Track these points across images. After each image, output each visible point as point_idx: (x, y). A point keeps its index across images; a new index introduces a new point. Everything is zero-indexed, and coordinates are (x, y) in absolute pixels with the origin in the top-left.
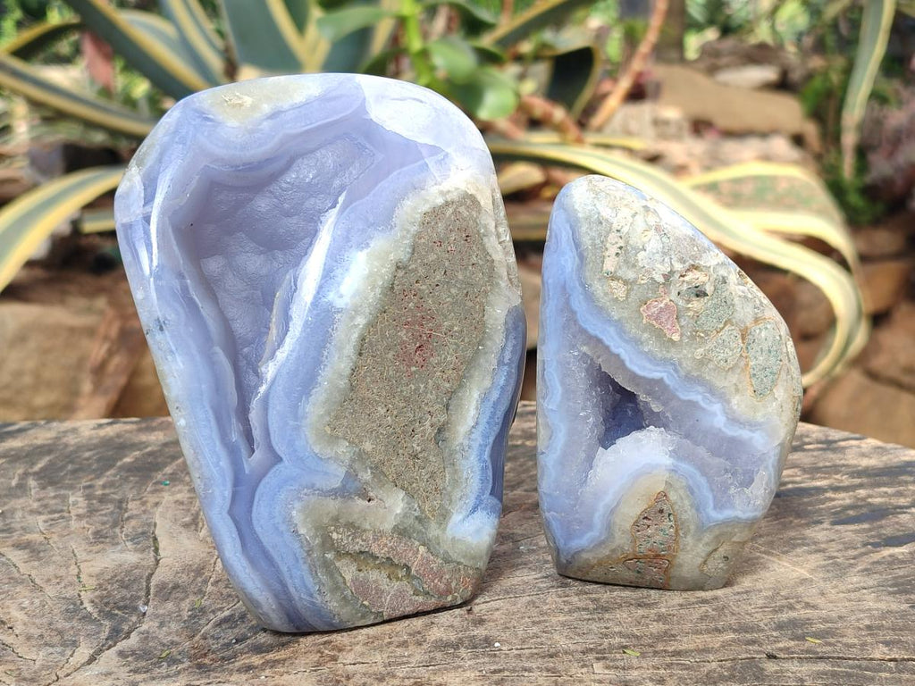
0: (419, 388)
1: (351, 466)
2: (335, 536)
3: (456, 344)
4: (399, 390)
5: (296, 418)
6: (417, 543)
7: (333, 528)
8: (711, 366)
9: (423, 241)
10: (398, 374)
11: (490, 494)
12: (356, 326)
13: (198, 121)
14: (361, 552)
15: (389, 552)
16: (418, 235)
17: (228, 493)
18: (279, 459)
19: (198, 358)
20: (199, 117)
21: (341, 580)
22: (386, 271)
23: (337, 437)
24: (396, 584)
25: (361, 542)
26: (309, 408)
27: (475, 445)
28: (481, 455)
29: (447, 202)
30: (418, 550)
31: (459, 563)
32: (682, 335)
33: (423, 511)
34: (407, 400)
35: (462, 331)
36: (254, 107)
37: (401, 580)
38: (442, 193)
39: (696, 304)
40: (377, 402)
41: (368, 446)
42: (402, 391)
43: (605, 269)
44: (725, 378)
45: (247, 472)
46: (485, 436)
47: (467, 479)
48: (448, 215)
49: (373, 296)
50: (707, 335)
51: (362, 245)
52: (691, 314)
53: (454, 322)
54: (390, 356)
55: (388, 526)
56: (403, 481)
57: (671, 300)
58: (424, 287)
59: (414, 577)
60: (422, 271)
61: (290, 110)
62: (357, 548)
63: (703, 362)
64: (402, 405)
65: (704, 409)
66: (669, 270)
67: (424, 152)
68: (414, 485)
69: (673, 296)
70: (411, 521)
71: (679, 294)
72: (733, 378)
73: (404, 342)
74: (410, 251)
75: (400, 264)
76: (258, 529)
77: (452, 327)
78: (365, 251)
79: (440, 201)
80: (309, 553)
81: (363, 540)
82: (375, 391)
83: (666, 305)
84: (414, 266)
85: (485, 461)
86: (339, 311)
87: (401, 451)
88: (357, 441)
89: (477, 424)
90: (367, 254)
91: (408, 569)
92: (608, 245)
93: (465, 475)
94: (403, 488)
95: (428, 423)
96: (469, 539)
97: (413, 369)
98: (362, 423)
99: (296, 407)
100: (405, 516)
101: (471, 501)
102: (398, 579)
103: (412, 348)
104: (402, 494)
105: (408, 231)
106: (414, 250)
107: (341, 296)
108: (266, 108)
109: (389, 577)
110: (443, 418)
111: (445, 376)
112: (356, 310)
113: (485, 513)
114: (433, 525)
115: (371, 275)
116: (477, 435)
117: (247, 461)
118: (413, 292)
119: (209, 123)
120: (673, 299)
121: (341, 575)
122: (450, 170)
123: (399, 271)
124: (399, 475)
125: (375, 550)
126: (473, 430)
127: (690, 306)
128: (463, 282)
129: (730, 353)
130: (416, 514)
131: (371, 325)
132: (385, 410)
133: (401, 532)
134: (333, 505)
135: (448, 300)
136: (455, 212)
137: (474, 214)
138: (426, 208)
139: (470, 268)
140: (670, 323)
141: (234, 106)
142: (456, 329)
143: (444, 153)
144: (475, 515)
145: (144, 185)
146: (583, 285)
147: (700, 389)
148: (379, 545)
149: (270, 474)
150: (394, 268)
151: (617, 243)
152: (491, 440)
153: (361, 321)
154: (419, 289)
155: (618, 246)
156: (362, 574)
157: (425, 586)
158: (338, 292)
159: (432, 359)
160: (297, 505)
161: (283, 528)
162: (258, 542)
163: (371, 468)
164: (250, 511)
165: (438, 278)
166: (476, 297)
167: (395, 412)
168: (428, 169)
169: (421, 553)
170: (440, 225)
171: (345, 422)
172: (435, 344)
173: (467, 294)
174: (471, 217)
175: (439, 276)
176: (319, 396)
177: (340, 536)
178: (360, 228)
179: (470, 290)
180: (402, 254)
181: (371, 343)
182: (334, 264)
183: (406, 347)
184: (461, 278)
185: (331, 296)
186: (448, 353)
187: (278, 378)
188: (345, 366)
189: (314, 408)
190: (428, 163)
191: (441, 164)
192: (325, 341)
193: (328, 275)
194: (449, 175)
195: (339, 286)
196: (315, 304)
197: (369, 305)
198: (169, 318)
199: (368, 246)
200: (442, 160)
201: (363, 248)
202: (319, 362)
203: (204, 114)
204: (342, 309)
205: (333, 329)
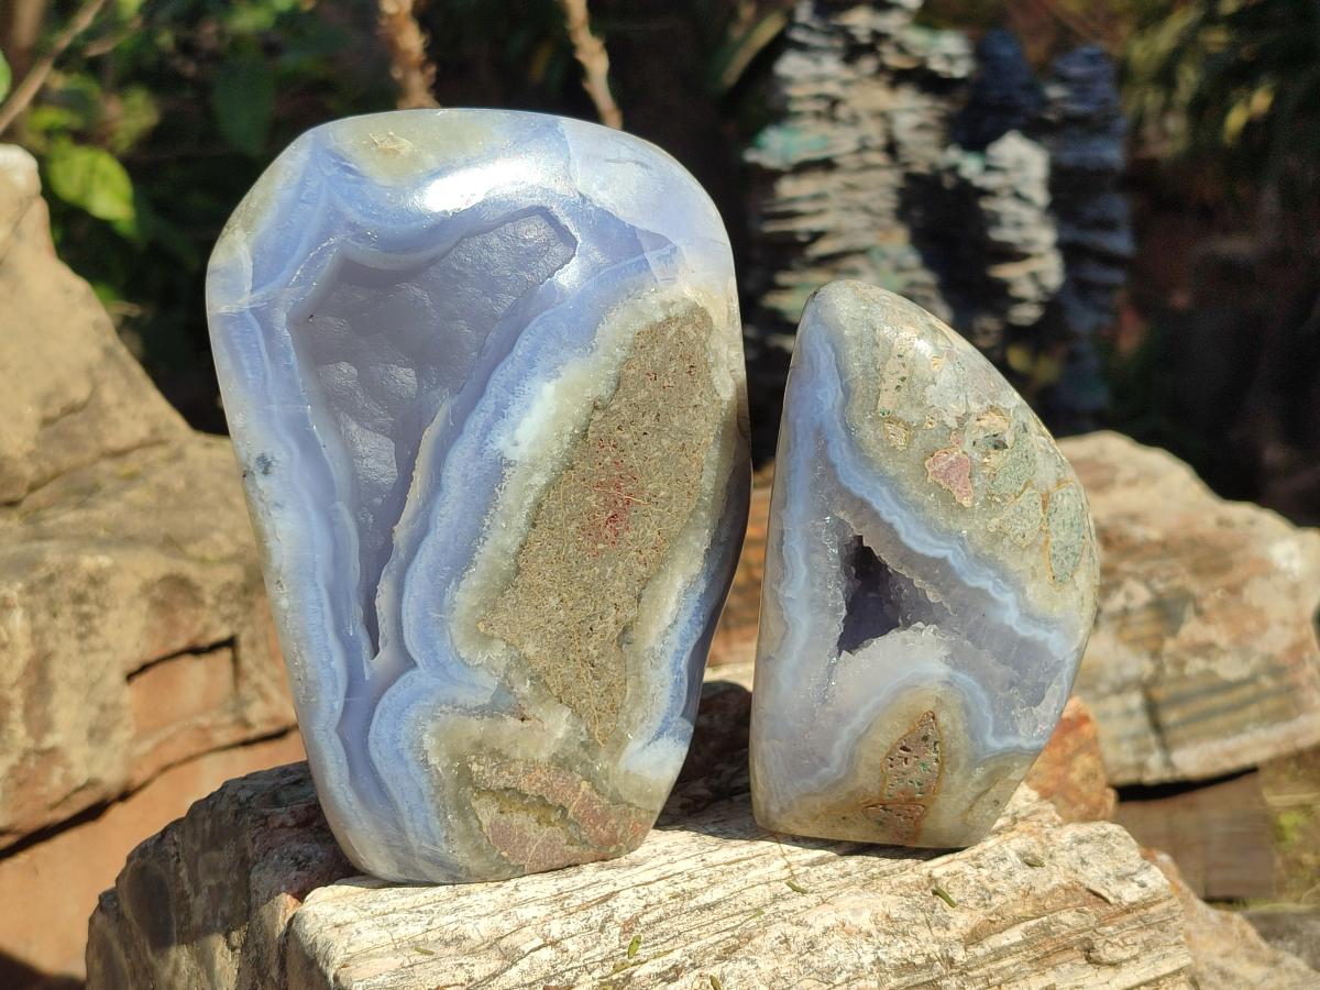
0: (604, 573)
1: (506, 676)
2: (475, 767)
3: (660, 514)
4: (579, 574)
5: (440, 608)
6: (579, 777)
7: (473, 757)
8: (1006, 542)
9: (632, 371)
10: (580, 553)
11: (682, 715)
12: (531, 487)
13: (335, 170)
14: (507, 789)
15: (542, 789)
16: (627, 362)
17: (338, 705)
18: (414, 665)
19: (314, 516)
20: (336, 165)
21: (475, 824)
22: (578, 411)
23: (492, 637)
24: (546, 830)
25: (507, 775)
26: (459, 596)
27: (670, 651)
28: (676, 663)
29: (669, 318)
30: (579, 786)
31: (630, 805)
32: (974, 500)
33: (591, 735)
34: (587, 588)
35: (671, 498)
36: (414, 157)
37: (554, 825)
38: (665, 305)
39: (996, 459)
40: (549, 590)
41: (530, 649)
42: (582, 576)
43: (879, 407)
44: (1022, 559)
45: (367, 678)
46: (684, 640)
47: (653, 695)
48: (668, 337)
49: (559, 446)
50: (1005, 500)
51: (552, 373)
52: (987, 471)
53: (662, 484)
54: (572, 528)
55: (543, 756)
56: (571, 695)
57: (964, 453)
58: (627, 436)
59: (570, 822)
60: (626, 414)
62: (501, 783)
63: (997, 537)
64: (580, 594)
65: (993, 600)
66: (964, 411)
67: (643, 240)
68: (584, 701)
69: (967, 446)
70: (575, 748)
71: (974, 443)
72: (1031, 559)
73: (593, 510)
74: (614, 384)
75: (599, 404)
76: (375, 756)
77: (658, 490)
78: (554, 382)
79: (660, 316)
80: (439, 788)
81: (510, 774)
82: (547, 575)
83: (957, 458)
84: (616, 407)
85: (680, 672)
86: (509, 465)
87: (571, 656)
88: (517, 642)
89: (676, 622)
90: (557, 386)
91: (565, 810)
92: (886, 375)
93: (652, 690)
94: (569, 705)
95: (611, 620)
96: (648, 774)
97: (601, 546)
98: (527, 619)
99: (442, 595)
100: (567, 741)
101: (656, 724)
102: (550, 823)
103: (602, 518)
104: (567, 713)
105: (614, 357)
106: (619, 384)
107: (516, 444)
108: (432, 160)
109: (538, 821)
110: (631, 614)
111: (642, 557)
112: (533, 465)
113: (672, 740)
114: (603, 753)
115: (558, 416)
116: (674, 638)
117: (369, 663)
118: (612, 442)
119: (350, 176)
120: (966, 450)
121: (477, 818)
122: (677, 271)
123: (597, 412)
124: (566, 687)
125: (525, 786)
126: (669, 630)
127: (986, 460)
128: (679, 430)
129: (1029, 525)
130: (583, 739)
131: (550, 486)
132: (558, 600)
133: (562, 763)
134: (477, 727)
135: (657, 454)
136: (679, 333)
137: (703, 335)
138: (640, 325)
139: (691, 411)
140: (961, 482)
141: (386, 152)
142: (662, 493)
143: (670, 246)
144: (659, 742)
145: (254, 259)
146: (847, 429)
147: (991, 573)
148: (530, 780)
149: (400, 682)
150: (591, 408)
151: (898, 372)
152: (691, 645)
153: (539, 480)
154: (621, 438)
155: (900, 376)
156: (504, 818)
157: (583, 833)
158: (512, 436)
159: (626, 533)
160: (431, 726)
161: (409, 755)
162: (373, 772)
163: (531, 679)
164: (366, 731)
165: (647, 423)
166: (694, 452)
167: (570, 604)
168: (648, 268)
169: (583, 790)
170: (657, 350)
171: (503, 616)
172: (633, 514)
173: (683, 448)
174: (699, 339)
175: (648, 421)
176: (474, 579)
177: (482, 768)
178: (550, 348)
179: (687, 441)
180: (603, 390)
181: (549, 512)
182: (511, 397)
183: (594, 517)
184: (677, 424)
185: (501, 443)
186: (648, 526)
187: (420, 551)
188: (511, 541)
189: (466, 596)
190: (649, 260)
191: (665, 262)
192: (488, 505)
193: (500, 413)
194: (674, 279)
195: (514, 429)
196: (479, 452)
197: (553, 458)
198: (277, 458)
199: (558, 376)
200: (667, 255)
201: (552, 377)
202: (477, 534)
203: (344, 160)
204: (516, 462)
205: (500, 489)
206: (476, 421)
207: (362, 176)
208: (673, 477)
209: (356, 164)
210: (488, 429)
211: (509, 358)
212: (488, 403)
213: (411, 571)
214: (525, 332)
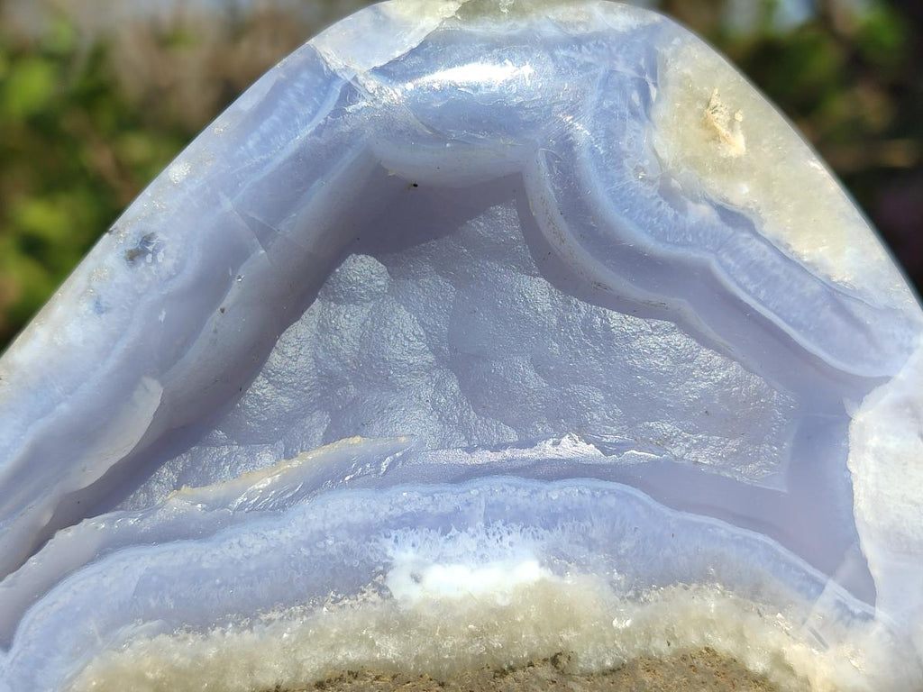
5: (108, 629)
13: (629, 72)
19: (112, 362)
20: (640, 70)
36: (729, 168)
38: (778, 659)
51: (556, 559)
61: (764, 240)
67: (848, 567)
74: (609, 663)
75: (563, 661)
78: (546, 574)
79: (758, 665)
86: (381, 589)
90: (542, 582)
105: (649, 636)
106: (613, 671)
107: (417, 579)
108: (742, 193)
115: (504, 614)
119: (636, 97)
122: (840, 640)
123: (549, 667)
138: (724, 645)
141: (706, 125)
143: (868, 608)
145: (423, 44)
150: (548, 654)
153: (390, 649)
158: (424, 565)
168: (811, 598)
176: (181, 650)
178: (593, 535)
182: (480, 524)
185: (403, 555)
187: (170, 547)
190: (827, 589)
191: (840, 618)
192: (299, 599)
193: (447, 524)
194: (826, 646)
195: (437, 561)
196: (370, 531)
197: (436, 647)
198: (160, 257)
199: (561, 573)
200: (852, 614)
201: (551, 565)
202: (247, 612)
203: (654, 75)
204: (391, 596)
205: (336, 601)
207: (648, 117)
209: (658, 95)
210: (411, 522)
211: (536, 484)
213: (129, 553)
214: (586, 481)
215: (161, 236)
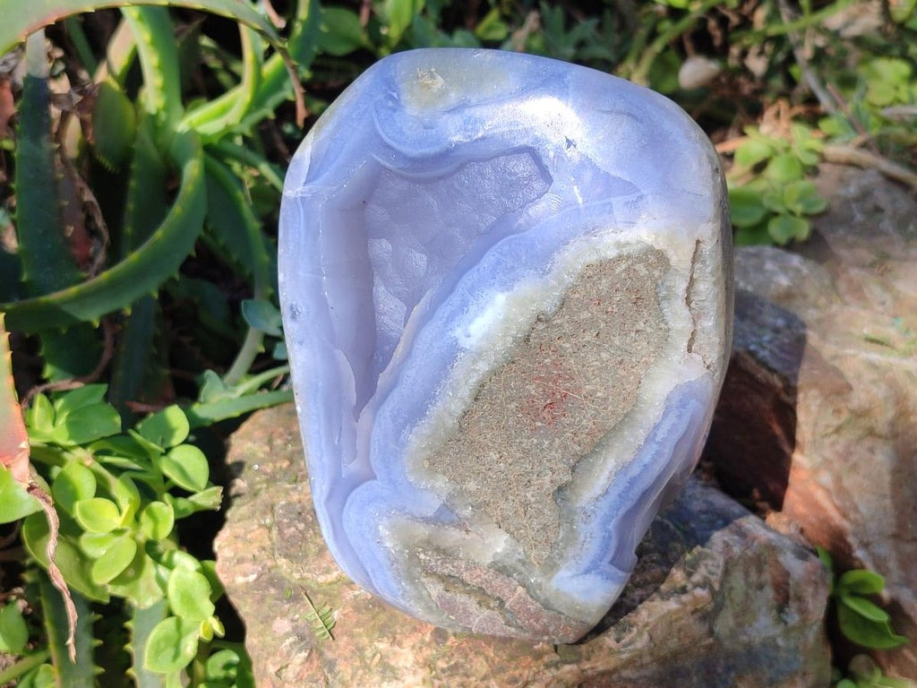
0: (541, 444)
1: (448, 501)
2: (422, 556)
3: (595, 409)
4: (518, 441)
5: (397, 442)
6: (516, 583)
7: (420, 549)
9: (577, 295)
10: (519, 426)
11: (612, 562)
12: (476, 371)
13: (382, 97)
14: (450, 576)
15: (481, 583)
16: (574, 289)
17: (325, 488)
18: (375, 477)
19: (319, 356)
21: (425, 593)
22: (523, 320)
23: (436, 472)
24: (487, 611)
25: (451, 567)
26: (411, 438)
27: (600, 513)
28: (605, 523)
29: (620, 256)
30: (516, 588)
31: (560, 613)
33: (528, 557)
34: (526, 452)
35: (607, 399)
37: (493, 609)
38: (618, 245)
40: (490, 448)
41: (471, 486)
42: (520, 443)
45: (344, 475)
46: (613, 508)
47: (583, 541)
48: (617, 271)
49: (503, 345)
51: (506, 286)
53: (599, 388)
54: (513, 406)
55: (487, 560)
56: (509, 524)
58: (568, 345)
59: (508, 611)
60: (568, 328)
62: (446, 571)
64: (518, 455)
68: (522, 531)
70: (513, 562)
73: (534, 396)
74: (558, 304)
75: (542, 316)
76: (346, 529)
77: (595, 391)
78: (506, 294)
79: (612, 254)
80: (394, 563)
81: (453, 567)
82: (488, 436)
84: (559, 321)
85: (609, 531)
86: (461, 350)
87: (511, 497)
88: (459, 479)
89: (607, 492)
90: (508, 297)
91: (502, 603)
93: (582, 538)
94: (507, 531)
95: (547, 479)
96: (576, 595)
97: (539, 424)
98: (468, 463)
99: (398, 433)
100: (507, 555)
101: (586, 563)
102: (489, 607)
103: (541, 403)
104: (506, 537)
105: (562, 282)
106: (563, 304)
107: (469, 336)
109: (479, 603)
110: (566, 478)
111: (577, 439)
112: (479, 355)
113: (599, 578)
114: (537, 571)
115: (506, 320)
116: (604, 506)
117: (345, 466)
118: (552, 348)
121: (426, 589)
122: (639, 216)
123: (540, 323)
124: (505, 518)
125: (466, 576)
126: (600, 498)
128: (619, 348)
130: (520, 557)
131: (494, 372)
132: (498, 456)
133: (500, 569)
134: (423, 531)
135: (596, 363)
136: (627, 270)
137: (657, 273)
138: (592, 259)
139: (633, 334)
142: (599, 394)
144: (587, 576)
145: (312, 159)
148: (472, 575)
149: (364, 486)
150: (535, 319)
152: (621, 513)
153: (483, 367)
154: (560, 346)
156: (448, 594)
157: (519, 621)
158: (467, 329)
159: (563, 418)
160: (385, 522)
161: (369, 536)
162: (346, 539)
163: (472, 506)
164: (341, 512)
165: (587, 338)
166: (632, 367)
167: (510, 461)
168: (611, 212)
169: (519, 592)
170: (604, 281)
171: (447, 460)
172: (570, 405)
173: (621, 363)
174: (651, 276)
175: (588, 337)
176: (424, 427)
177: (428, 558)
178: (509, 266)
179: (627, 358)
180: (548, 306)
181: (490, 390)
182: (472, 298)
183: (533, 402)
184: (617, 342)
185: (458, 332)
186: (584, 417)
187: (389, 398)
188: (457, 407)
189: (417, 439)
190: (613, 203)
191: (630, 207)
192: (440, 377)
194: (636, 223)
195: (469, 324)
196: (441, 336)
197: (497, 352)
199: (511, 289)
200: (634, 202)
201: (505, 289)
202: (430, 396)
204: (467, 349)
205: (452, 367)
206: (444, 311)
207: (400, 106)
208: (610, 383)
209: (397, 94)
212: (455, 299)
214: (491, 249)
215: (294, 303)
